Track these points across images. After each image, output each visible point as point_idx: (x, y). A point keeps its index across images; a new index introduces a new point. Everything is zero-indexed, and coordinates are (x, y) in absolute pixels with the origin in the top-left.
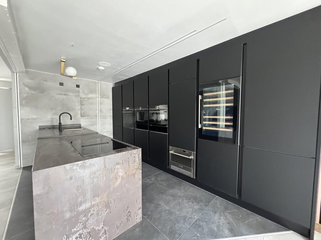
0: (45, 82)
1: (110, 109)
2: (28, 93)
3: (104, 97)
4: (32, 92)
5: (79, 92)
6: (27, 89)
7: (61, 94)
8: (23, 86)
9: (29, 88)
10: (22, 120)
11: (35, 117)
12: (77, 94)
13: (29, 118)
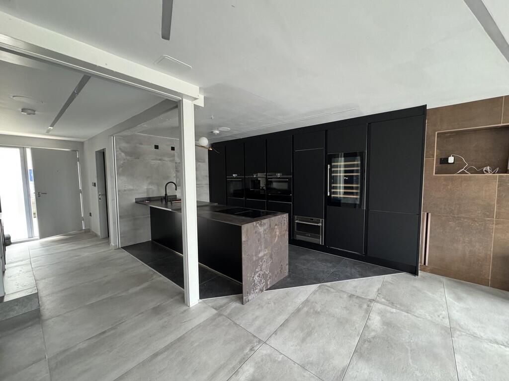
0: (141, 146)
1: (206, 176)
2: (124, 160)
3: (200, 160)
4: (128, 158)
5: (174, 156)
6: (123, 154)
7: (156, 159)
8: (120, 152)
9: (125, 154)
10: (119, 191)
11: (131, 187)
12: (172, 159)
13: (126, 189)
